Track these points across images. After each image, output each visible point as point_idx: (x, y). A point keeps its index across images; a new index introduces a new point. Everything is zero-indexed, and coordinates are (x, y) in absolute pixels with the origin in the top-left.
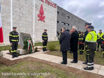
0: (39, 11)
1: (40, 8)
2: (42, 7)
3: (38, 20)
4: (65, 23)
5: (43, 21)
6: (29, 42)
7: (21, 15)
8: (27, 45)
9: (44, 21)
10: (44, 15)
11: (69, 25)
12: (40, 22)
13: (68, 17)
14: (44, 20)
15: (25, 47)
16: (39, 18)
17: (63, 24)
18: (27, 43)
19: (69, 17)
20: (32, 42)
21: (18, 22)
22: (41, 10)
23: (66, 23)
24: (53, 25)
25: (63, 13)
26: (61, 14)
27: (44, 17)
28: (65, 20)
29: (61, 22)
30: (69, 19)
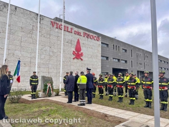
0: (75, 47)
1: (76, 44)
2: (78, 42)
3: (74, 59)
4: (119, 60)
5: (80, 60)
6: (49, 85)
7: (51, 54)
8: (47, 88)
9: (82, 60)
10: (82, 52)
11: (126, 61)
12: (76, 60)
13: (124, 51)
14: (81, 57)
15: (45, 90)
16: (75, 56)
17: (117, 60)
18: (46, 86)
19: (126, 51)
20: (52, 85)
21: (47, 63)
22: (77, 46)
23: (121, 59)
24: (96, 64)
25: (115, 46)
26: (112, 47)
27: (82, 54)
28: (119, 54)
29: (111, 58)
30: (125, 53)
